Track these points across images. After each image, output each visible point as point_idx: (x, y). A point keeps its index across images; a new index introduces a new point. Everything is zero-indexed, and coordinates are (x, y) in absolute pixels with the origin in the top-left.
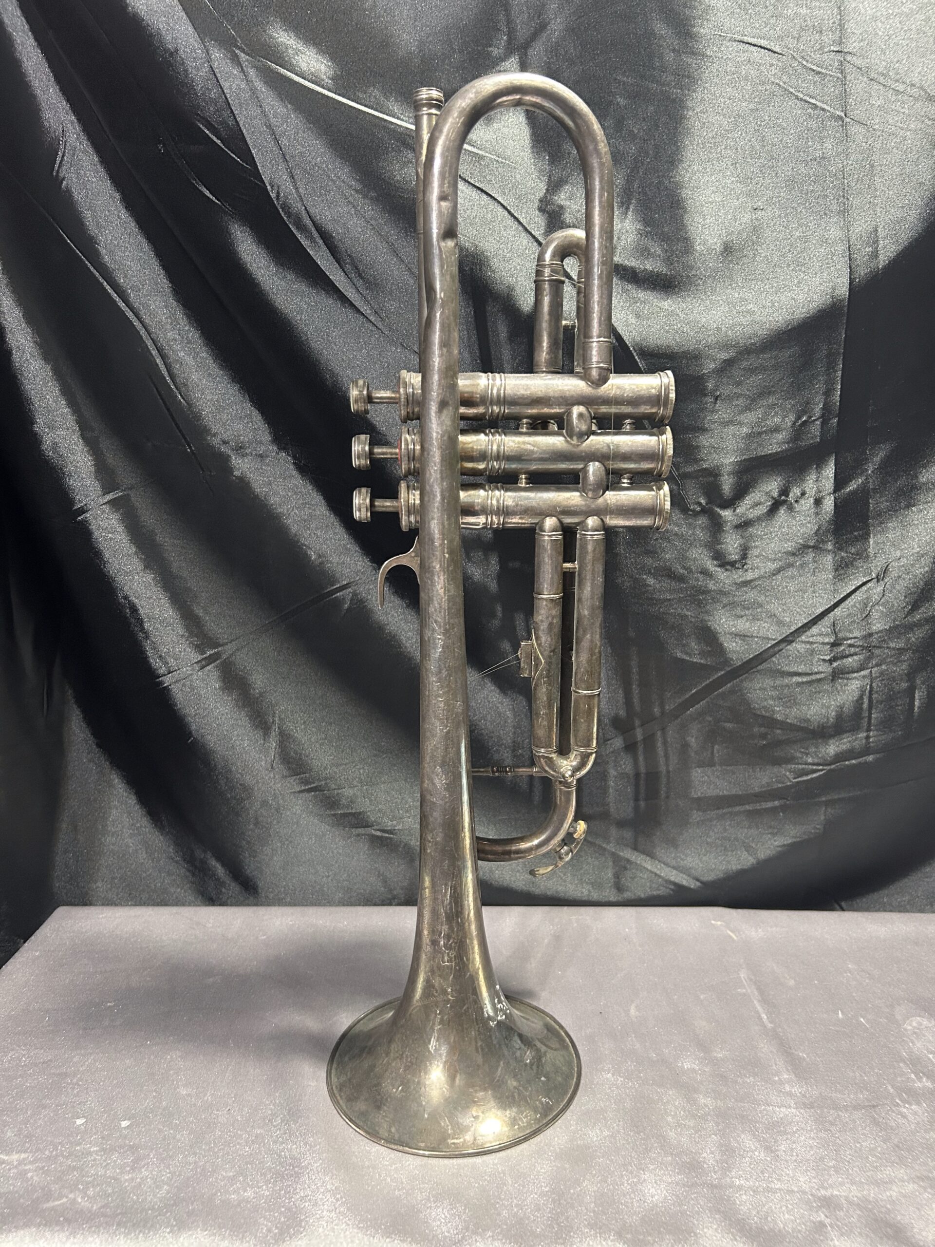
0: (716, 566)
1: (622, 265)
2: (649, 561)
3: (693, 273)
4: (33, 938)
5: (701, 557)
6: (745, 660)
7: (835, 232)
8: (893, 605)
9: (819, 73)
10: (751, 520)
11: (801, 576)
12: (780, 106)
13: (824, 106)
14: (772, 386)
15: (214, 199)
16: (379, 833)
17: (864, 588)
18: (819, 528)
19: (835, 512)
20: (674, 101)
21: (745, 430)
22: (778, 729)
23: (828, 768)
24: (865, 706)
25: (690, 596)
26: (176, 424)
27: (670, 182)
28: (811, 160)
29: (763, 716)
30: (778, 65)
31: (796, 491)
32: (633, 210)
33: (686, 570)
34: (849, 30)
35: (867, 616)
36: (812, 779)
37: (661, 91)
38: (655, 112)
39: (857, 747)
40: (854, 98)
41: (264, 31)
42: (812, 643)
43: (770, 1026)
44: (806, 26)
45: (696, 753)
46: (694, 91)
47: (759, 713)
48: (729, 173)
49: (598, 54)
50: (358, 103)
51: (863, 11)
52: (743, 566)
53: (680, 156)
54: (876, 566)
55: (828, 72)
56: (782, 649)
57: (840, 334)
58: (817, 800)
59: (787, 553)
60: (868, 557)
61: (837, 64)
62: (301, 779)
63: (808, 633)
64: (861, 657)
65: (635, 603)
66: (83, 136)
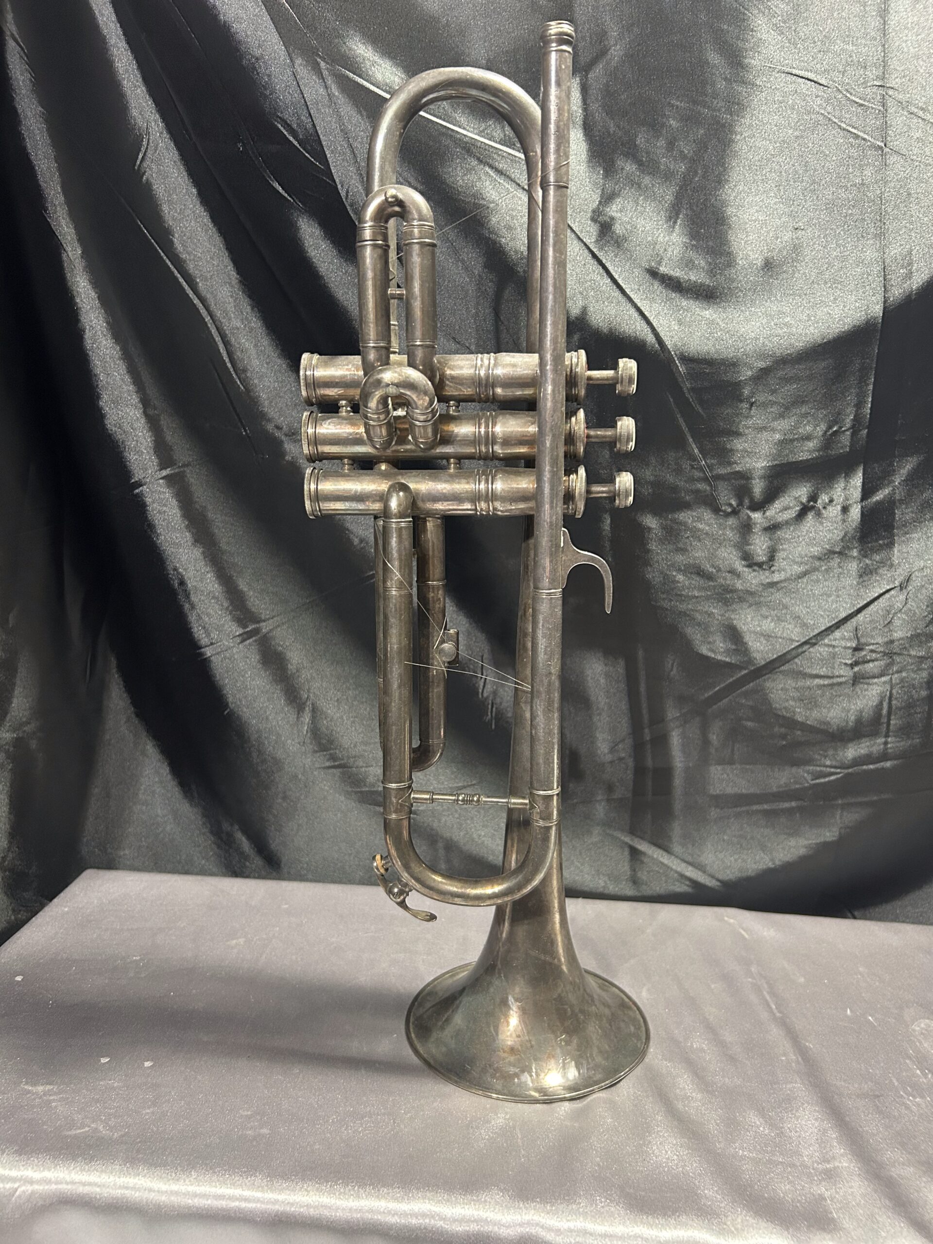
0: (744, 566)
1: (667, 275)
2: (680, 558)
4: (62, 894)
5: (730, 557)
6: (768, 660)
7: (870, 254)
8: (915, 613)
9: (862, 105)
10: (779, 523)
11: (826, 580)
12: (823, 135)
13: (866, 136)
14: (806, 396)
15: (286, 195)
17: (887, 596)
18: (846, 534)
19: (861, 520)
20: (723, 126)
21: (777, 436)
22: (798, 730)
23: (846, 771)
24: (885, 712)
25: (717, 594)
26: (234, 408)
27: (716, 200)
28: (851, 185)
29: (784, 716)
30: (823, 97)
31: (824, 498)
32: (680, 224)
33: (715, 568)
34: (892, 67)
35: (889, 623)
36: (829, 782)
37: (712, 116)
38: (706, 135)
39: (875, 752)
40: (894, 130)
41: (345, 43)
42: (834, 647)
43: (778, 1015)
44: (852, 61)
45: (717, 750)
46: (743, 117)
47: (780, 713)
48: (773, 195)
49: (654, 79)
51: (906, 50)
52: (770, 568)
53: (726, 177)
54: (899, 576)
55: (870, 105)
56: (805, 651)
57: (873, 349)
58: (833, 802)
59: (813, 557)
60: (892, 566)
61: (879, 97)
62: (331, 754)
63: (831, 637)
64: (882, 663)
65: (664, 599)
66: (165, 135)
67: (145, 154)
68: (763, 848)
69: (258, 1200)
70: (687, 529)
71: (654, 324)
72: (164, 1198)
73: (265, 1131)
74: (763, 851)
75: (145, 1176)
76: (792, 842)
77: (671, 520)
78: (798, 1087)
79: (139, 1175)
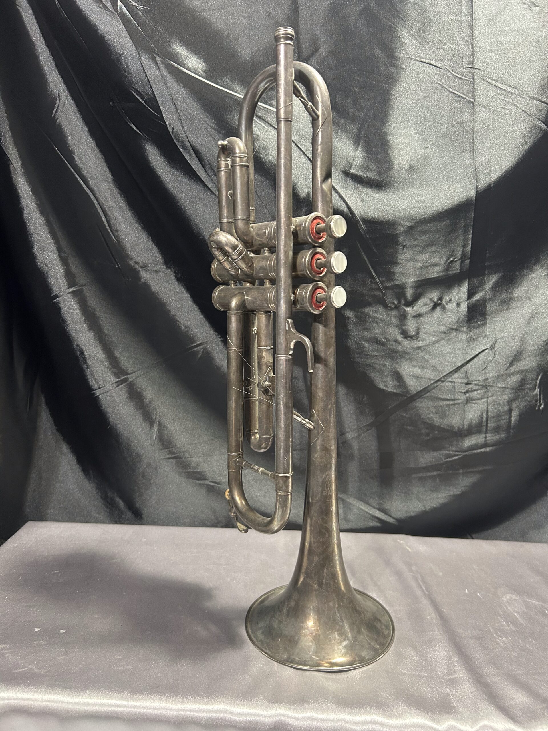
0: (402, 338)
1: (355, 174)
2: (366, 334)
3: (393, 179)
4: (13, 536)
5: (394, 332)
6: (417, 391)
7: (468, 162)
8: (499, 363)
9: (461, 78)
10: (422, 313)
11: (449, 345)
12: (440, 95)
13: (464, 96)
14: (434, 241)
15: (138, 131)
16: (212, 484)
17: (484, 353)
18: (459, 319)
19: (468, 311)
20: (384, 90)
21: (419, 264)
22: (436, 431)
23: (464, 453)
24: (484, 419)
25: (388, 354)
26: (111, 252)
27: (381, 132)
28: (456, 123)
29: (427, 423)
30: (439, 74)
31: (446, 298)
32: (361, 146)
33: (386, 339)
34: (477, 57)
35: (485, 368)
36: (455, 460)
37: (378, 85)
39: (480, 442)
40: (479, 92)
41: (170, 46)
42: (454, 382)
43: (427, 593)
44: (455, 54)
46: (395, 86)
47: (424, 420)
48: (413, 129)
49: (345, 65)
50: (217, 85)
51: (485, 47)
52: (417, 338)
54: (490, 341)
55: (466, 78)
56: (438, 385)
57: (471, 215)
58: (457, 472)
59: (441, 332)
60: (486, 336)
61: (470, 74)
62: (170, 451)
63: (453, 377)
64: (483, 391)
65: (358, 357)
66: (69, 97)
67: (57, 108)
68: (419, 499)
69: (125, 706)
70: (370, 317)
71: (348, 202)
72: (70, 706)
73: (130, 667)
74: (419, 501)
75: (59, 694)
76: (435, 495)
77: (360, 312)
78: (437, 633)
79: (56, 694)
